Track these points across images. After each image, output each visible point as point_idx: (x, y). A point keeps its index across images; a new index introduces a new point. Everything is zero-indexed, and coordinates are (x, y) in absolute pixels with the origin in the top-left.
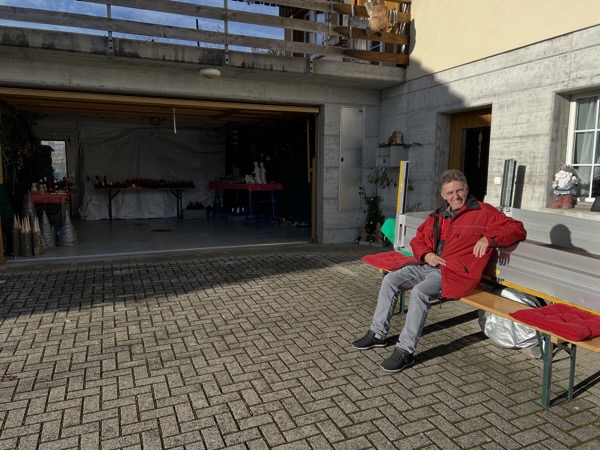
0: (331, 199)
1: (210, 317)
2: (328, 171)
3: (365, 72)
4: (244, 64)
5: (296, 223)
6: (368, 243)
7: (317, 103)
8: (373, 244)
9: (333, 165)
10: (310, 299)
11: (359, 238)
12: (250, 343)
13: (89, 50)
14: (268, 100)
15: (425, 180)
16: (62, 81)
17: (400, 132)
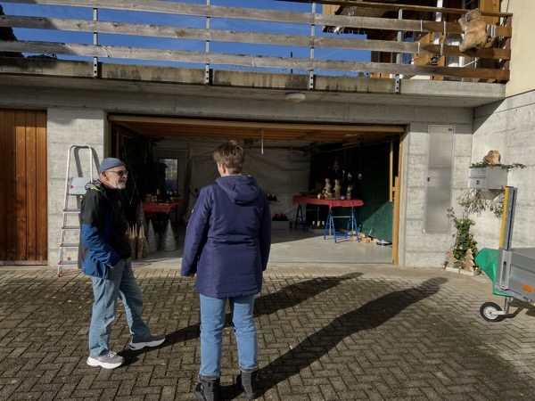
0: (415, 220)
1: (277, 345)
2: (412, 191)
3: (457, 90)
4: (328, 87)
5: (375, 240)
6: (456, 270)
7: (402, 123)
8: (462, 272)
9: (418, 185)
10: (389, 338)
11: (446, 264)
12: (315, 389)
13: (189, 82)
14: (351, 121)
15: (529, 205)
16: (167, 109)
17: (497, 152)
